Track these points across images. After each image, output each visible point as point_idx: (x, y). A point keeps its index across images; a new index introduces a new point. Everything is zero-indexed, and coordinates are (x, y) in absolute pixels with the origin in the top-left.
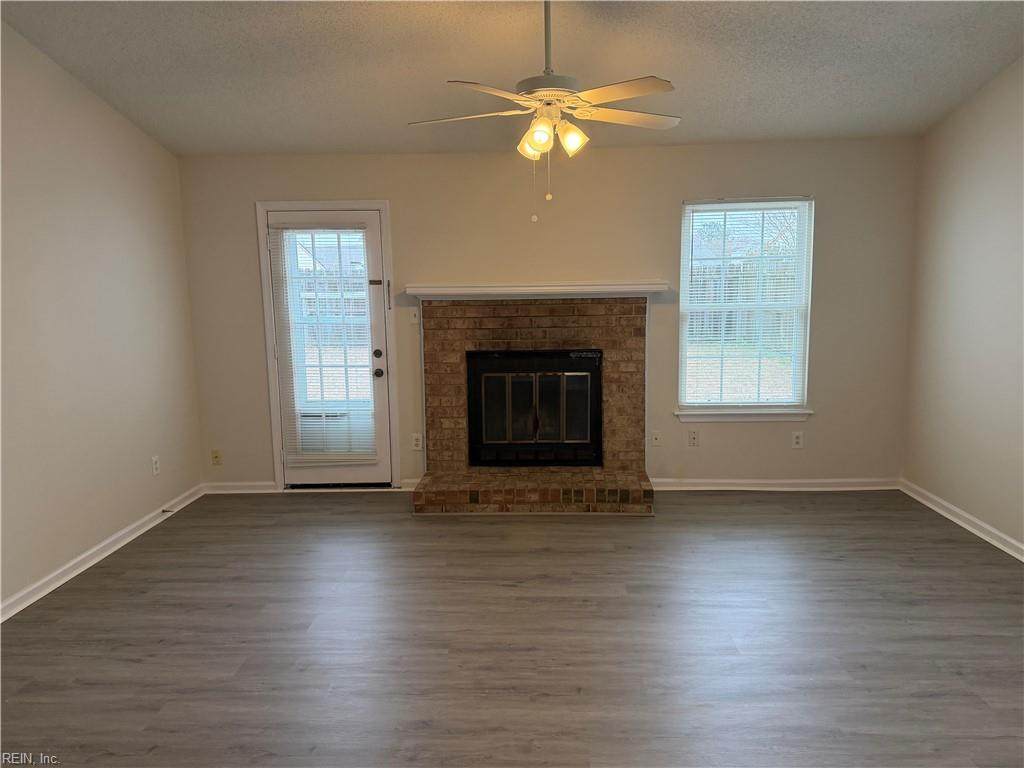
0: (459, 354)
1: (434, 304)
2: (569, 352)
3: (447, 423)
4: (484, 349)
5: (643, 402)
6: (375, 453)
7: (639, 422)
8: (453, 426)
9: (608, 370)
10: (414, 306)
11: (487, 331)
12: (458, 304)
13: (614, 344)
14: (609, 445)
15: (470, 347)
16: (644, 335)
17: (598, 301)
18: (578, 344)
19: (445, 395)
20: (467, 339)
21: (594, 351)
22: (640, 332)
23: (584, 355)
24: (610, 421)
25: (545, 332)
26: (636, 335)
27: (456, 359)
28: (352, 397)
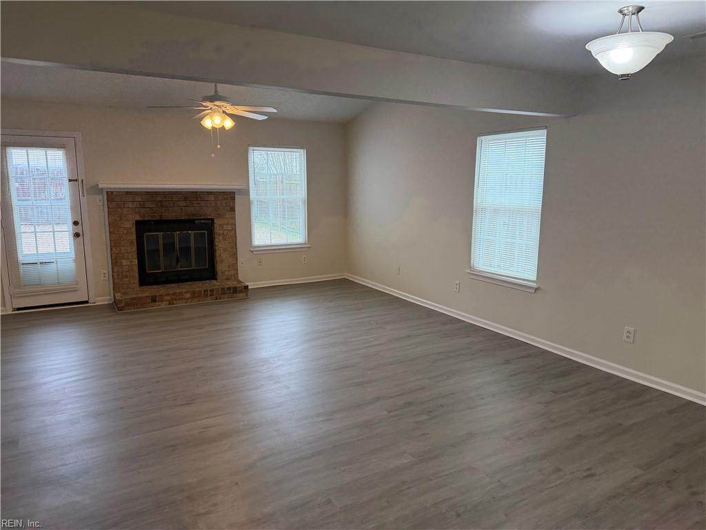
0: (131, 222)
1: (114, 193)
2: (194, 220)
3: (125, 262)
4: (146, 219)
5: (236, 244)
6: (77, 283)
7: (235, 255)
8: (129, 263)
9: (217, 229)
10: (99, 194)
11: (147, 209)
12: (129, 193)
13: (220, 216)
14: (220, 267)
15: (138, 218)
16: (234, 211)
17: (209, 193)
18: (200, 216)
19: (123, 246)
20: (136, 213)
21: (208, 219)
22: (233, 209)
23: (203, 221)
24: (220, 255)
25: (182, 209)
26: (231, 211)
27: (129, 225)
28: (59, 250)
